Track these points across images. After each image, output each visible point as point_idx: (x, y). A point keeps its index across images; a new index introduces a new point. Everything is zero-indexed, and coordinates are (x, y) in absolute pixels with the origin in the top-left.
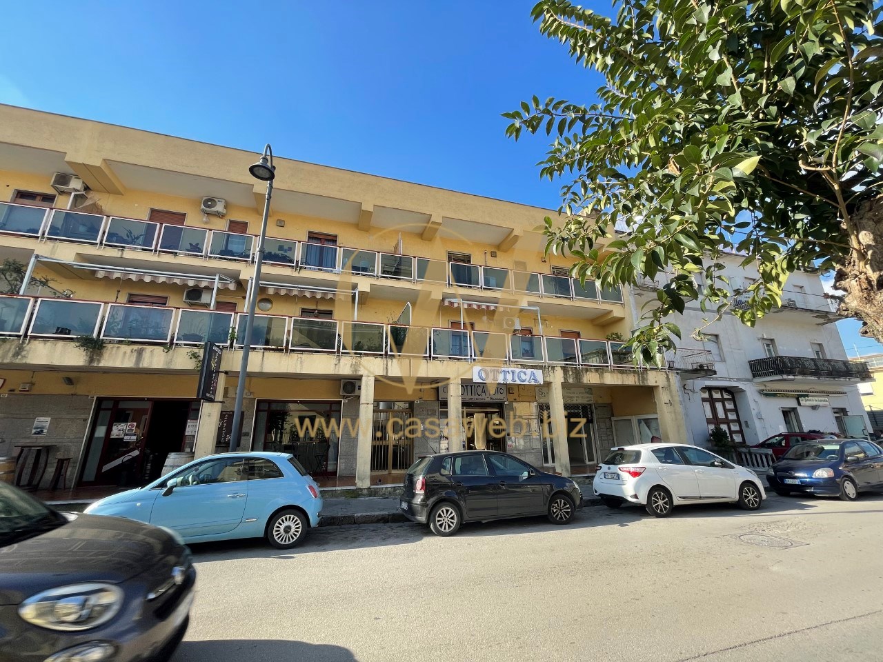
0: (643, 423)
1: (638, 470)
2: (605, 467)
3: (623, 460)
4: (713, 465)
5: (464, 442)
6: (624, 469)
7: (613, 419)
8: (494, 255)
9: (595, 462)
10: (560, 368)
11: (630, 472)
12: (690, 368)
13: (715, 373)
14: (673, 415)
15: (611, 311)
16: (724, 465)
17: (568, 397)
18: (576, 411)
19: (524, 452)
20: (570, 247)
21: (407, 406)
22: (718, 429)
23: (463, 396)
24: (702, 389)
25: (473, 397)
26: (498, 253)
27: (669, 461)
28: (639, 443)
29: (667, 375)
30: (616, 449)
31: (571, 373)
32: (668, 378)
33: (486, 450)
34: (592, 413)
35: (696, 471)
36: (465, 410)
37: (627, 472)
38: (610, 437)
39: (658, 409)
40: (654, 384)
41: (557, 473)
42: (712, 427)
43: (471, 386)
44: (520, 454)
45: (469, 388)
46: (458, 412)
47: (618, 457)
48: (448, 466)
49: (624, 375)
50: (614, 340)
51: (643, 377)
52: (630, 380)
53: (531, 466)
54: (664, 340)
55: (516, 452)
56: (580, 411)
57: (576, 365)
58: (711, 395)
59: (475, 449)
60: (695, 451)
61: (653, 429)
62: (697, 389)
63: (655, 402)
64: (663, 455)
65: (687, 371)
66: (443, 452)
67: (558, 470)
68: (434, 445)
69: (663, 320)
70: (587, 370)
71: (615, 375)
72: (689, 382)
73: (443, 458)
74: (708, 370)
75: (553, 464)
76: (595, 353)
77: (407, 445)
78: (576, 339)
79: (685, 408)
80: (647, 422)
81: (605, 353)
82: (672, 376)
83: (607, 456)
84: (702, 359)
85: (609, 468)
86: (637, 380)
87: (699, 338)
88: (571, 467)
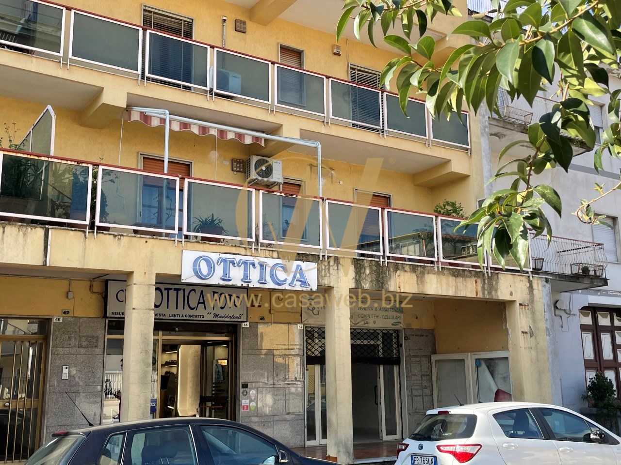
0: (484, 366)
1: (469, 450)
2: (413, 445)
3: (445, 431)
4: (587, 439)
5: (153, 401)
6: (446, 449)
7: (434, 358)
8: (240, 27)
9: (398, 436)
10: (349, 262)
11: (455, 454)
12: (568, 271)
13: (605, 282)
14: (533, 353)
15: (448, 162)
16: (604, 439)
17: (360, 315)
18: (372, 342)
19: (271, 419)
20: (385, 26)
21: (35, 327)
22: (600, 378)
23: (160, 311)
24: (582, 309)
25: (180, 311)
26: (250, 25)
27: (520, 433)
28: (475, 403)
29: (530, 282)
30: (435, 411)
31: (368, 271)
32: (531, 287)
33: (198, 417)
34: (400, 346)
35: (560, 449)
36: (162, 337)
37: (451, 452)
38: (427, 391)
39: (510, 342)
40: (507, 297)
41: (329, 458)
42: (592, 374)
43: (177, 290)
44: (264, 424)
45: (173, 293)
46: (146, 342)
47: (438, 427)
48: (117, 450)
49: (460, 280)
50: (448, 214)
51: (490, 285)
52: (469, 289)
53: (281, 446)
54: (533, 216)
55: (255, 419)
56: (379, 343)
57: (378, 257)
58: (595, 320)
59: (177, 415)
60: (561, 416)
61: (499, 377)
62: (576, 308)
63: (507, 330)
64: (512, 422)
65: (562, 277)
66: (109, 423)
67: (332, 452)
68: (89, 408)
69: (535, 179)
70: (397, 268)
71: (444, 279)
72: (565, 296)
73: (106, 435)
74: (596, 277)
75: (324, 441)
76: (413, 237)
77: (29, 410)
78: (383, 209)
79: (554, 342)
80: (491, 364)
81: (430, 238)
82: (538, 284)
83: (419, 424)
84: (587, 258)
85: (421, 447)
86: (480, 289)
87: (586, 218)
88: (354, 445)
